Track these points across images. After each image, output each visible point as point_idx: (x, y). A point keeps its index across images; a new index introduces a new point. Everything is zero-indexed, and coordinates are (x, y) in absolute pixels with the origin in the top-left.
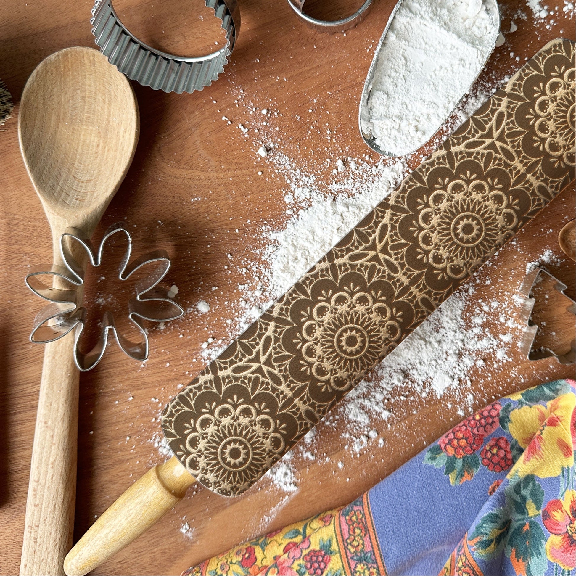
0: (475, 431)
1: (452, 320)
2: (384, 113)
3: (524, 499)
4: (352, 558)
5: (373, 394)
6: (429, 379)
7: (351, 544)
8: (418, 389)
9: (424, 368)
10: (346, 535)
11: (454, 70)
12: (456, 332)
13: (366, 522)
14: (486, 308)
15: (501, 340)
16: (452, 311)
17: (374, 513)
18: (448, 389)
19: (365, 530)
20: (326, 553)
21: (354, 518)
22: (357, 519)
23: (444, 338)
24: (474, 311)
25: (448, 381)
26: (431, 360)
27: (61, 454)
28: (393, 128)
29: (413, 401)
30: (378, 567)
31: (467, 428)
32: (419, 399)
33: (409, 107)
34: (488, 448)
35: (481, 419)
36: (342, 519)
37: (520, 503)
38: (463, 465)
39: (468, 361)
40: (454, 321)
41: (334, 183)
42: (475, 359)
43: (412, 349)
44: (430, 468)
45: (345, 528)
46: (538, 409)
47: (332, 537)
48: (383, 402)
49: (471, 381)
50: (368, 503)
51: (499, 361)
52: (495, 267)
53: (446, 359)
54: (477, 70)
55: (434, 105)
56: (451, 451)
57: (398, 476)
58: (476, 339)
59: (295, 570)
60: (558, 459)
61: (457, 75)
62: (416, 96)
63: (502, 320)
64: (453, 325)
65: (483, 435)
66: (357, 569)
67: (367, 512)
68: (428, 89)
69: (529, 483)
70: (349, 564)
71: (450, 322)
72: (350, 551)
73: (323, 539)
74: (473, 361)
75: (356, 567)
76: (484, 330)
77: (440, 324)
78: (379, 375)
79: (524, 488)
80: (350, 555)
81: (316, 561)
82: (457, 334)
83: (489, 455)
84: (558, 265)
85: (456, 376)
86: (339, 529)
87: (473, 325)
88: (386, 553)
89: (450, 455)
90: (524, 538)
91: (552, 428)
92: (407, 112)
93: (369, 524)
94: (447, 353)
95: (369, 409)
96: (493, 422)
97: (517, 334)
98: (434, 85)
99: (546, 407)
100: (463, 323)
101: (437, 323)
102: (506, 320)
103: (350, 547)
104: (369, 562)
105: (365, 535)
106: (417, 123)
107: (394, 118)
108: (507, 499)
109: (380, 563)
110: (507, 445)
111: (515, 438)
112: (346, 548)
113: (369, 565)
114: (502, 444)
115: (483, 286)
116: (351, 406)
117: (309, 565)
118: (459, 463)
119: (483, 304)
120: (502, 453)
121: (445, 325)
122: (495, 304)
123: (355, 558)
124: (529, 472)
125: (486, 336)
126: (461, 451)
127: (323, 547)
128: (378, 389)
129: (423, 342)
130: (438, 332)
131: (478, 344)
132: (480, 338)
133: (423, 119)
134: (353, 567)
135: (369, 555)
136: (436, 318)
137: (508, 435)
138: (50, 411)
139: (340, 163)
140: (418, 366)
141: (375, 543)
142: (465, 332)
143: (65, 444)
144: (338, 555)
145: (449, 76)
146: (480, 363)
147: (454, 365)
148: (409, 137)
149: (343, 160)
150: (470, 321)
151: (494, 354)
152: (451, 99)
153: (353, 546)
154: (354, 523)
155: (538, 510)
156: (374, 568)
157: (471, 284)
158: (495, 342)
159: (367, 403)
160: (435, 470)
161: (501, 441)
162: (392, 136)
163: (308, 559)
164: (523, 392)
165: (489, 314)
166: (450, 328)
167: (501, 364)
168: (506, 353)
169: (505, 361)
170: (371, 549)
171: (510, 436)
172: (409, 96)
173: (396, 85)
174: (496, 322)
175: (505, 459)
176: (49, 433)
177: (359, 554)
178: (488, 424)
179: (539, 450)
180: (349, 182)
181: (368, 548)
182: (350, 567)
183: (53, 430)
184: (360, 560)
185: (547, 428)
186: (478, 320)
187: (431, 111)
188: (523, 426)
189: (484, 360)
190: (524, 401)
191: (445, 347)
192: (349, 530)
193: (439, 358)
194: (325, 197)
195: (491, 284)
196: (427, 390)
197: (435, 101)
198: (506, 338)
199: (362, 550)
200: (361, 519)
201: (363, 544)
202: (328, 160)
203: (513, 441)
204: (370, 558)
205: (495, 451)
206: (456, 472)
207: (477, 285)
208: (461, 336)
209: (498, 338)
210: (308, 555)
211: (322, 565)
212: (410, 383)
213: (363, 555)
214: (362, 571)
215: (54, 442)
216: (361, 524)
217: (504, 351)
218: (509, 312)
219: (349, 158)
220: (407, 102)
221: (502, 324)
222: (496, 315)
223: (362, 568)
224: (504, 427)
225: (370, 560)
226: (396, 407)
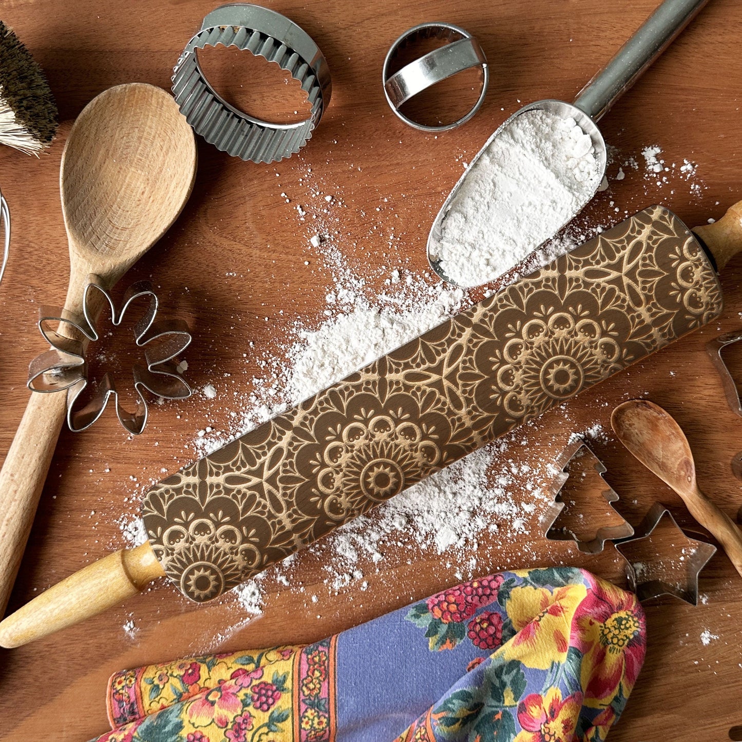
0: (469, 598)
1: (474, 473)
2: (457, 237)
3: (503, 685)
4: (304, 701)
5: (369, 531)
6: (434, 531)
7: (306, 686)
8: (419, 539)
9: (430, 518)
10: (304, 675)
11: (543, 211)
12: (475, 488)
13: (328, 666)
14: (515, 471)
15: (522, 509)
16: (477, 464)
17: (339, 658)
18: (452, 546)
19: (327, 675)
20: (277, 689)
21: (317, 659)
22: (320, 660)
23: (461, 491)
24: (501, 470)
25: (453, 539)
26: (441, 512)
27: (19, 512)
28: (463, 255)
29: (410, 550)
30: (329, 716)
31: (461, 594)
32: (418, 550)
33: (486, 237)
34: (478, 621)
35: (479, 587)
36: (304, 656)
37: (498, 689)
38: (447, 632)
39: (480, 523)
40: (477, 476)
41: (384, 293)
42: (488, 522)
43: (423, 494)
44: (412, 625)
45: (305, 667)
46: (543, 593)
47: (288, 673)
48: (378, 542)
49: (479, 545)
50: (335, 646)
51: (515, 530)
52: (536, 428)
53: (457, 514)
54: (567, 217)
55: (512, 242)
56: (438, 613)
57: (374, 625)
58: (496, 501)
59: (239, 699)
60: (550, 652)
61: (546, 216)
62: (495, 227)
63: (529, 487)
64: (474, 480)
65: (476, 605)
66: (306, 714)
67: (332, 656)
68: (510, 224)
69: (513, 670)
70: (299, 706)
71: (472, 475)
72: (304, 692)
73: (277, 673)
74: (486, 524)
75: (306, 711)
76: (506, 493)
77: (460, 474)
78: (380, 513)
79: (506, 673)
80: (302, 697)
81: (264, 695)
82: (476, 491)
83: (478, 628)
84: (605, 443)
85: (464, 535)
86: (297, 666)
87: (495, 485)
88: (342, 705)
89: (436, 617)
90: (493, 728)
91: (553, 617)
92: (482, 242)
93: (331, 669)
94: (460, 507)
95: (361, 547)
96: (491, 594)
97: (542, 507)
98: (518, 220)
99: (552, 593)
100: (485, 480)
101: (458, 473)
102: (533, 489)
103: (304, 688)
104: (321, 710)
105: (324, 680)
106: (489, 257)
107: (466, 245)
108: (485, 680)
109: (332, 714)
110: (499, 623)
111: (510, 617)
112: (300, 689)
113: (321, 713)
114: (495, 620)
115: (517, 446)
116: (342, 539)
117: (256, 697)
118: (443, 629)
119: (512, 464)
120: (492, 630)
121: (466, 477)
122: (525, 468)
123: (307, 702)
124: (515, 657)
125: (507, 500)
126: (449, 617)
127: (275, 682)
128: (375, 528)
129: (437, 490)
130: (456, 482)
131: (496, 507)
132: (500, 500)
133: (497, 254)
134: (303, 710)
135: (323, 702)
136: (458, 467)
137: (503, 612)
138: (20, 464)
139: (395, 274)
140: (426, 514)
141: (332, 691)
142: (485, 490)
143: (27, 503)
144: (290, 694)
145: (537, 215)
146: (494, 527)
147: (464, 523)
148: (478, 270)
149: (400, 271)
150: (494, 479)
151: (511, 522)
152: (532, 240)
153: (308, 688)
154: (315, 663)
155: (516, 701)
156: (325, 717)
157: (504, 440)
158: (515, 510)
159: (359, 539)
160: (416, 628)
161: (495, 616)
162: (460, 264)
163: (257, 690)
164: (531, 570)
165: (516, 477)
166: (469, 482)
167: (515, 534)
168: (524, 524)
169: (520, 533)
170: (327, 696)
171: (505, 613)
172: (488, 225)
173: (477, 210)
174: (522, 488)
175: (494, 636)
176: (13, 487)
177: (312, 699)
178: (484, 595)
179: (533, 637)
180: (400, 296)
181: (323, 695)
182: (299, 710)
183: (18, 486)
184: (312, 706)
185: (547, 615)
186: (503, 481)
187: (508, 248)
188: (522, 607)
189: (499, 526)
190: (530, 581)
191: (460, 501)
192: (309, 669)
193: (451, 511)
194: (371, 306)
195: (527, 446)
196: (428, 542)
197: (515, 238)
198: (529, 508)
199: (317, 694)
200: (324, 662)
201: (319, 689)
202: (384, 267)
203: (507, 621)
204: (324, 706)
205: (485, 625)
206: (438, 636)
207: (511, 443)
208: (480, 494)
209: (520, 506)
210: (258, 686)
211: (271, 701)
212: (412, 530)
213: (316, 701)
214: (311, 717)
215: (16, 498)
216: (323, 667)
217: (523, 522)
218: (539, 481)
219: (407, 271)
220: (485, 232)
221: (527, 492)
222: (524, 480)
223: (312, 714)
224: (501, 602)
225: (323, 708)
226: (390, 551)
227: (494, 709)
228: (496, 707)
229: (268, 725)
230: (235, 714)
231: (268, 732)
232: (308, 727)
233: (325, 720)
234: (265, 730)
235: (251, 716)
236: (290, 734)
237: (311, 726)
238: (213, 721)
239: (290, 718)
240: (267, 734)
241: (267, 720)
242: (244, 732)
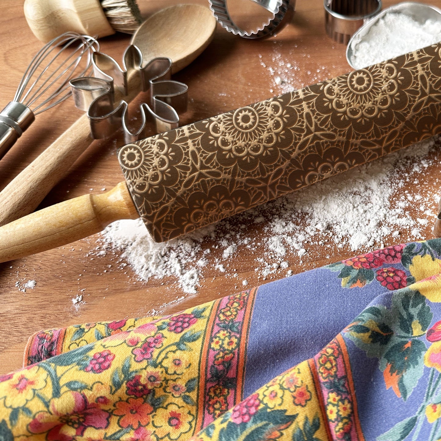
0: (377, 255)
1: (380, 198)
3: (411, 318)
4: (218, 325)
5: (297, 235)
6: (348, 236)
7: (223, 314)
8: (336, 241)
9: (346, 226)
10: (223, 306)
12: (381, 207)
13: (247, 299)
14: (410, 198)
15: (418, 223)
16: (382, 193)
17: (258, 294)
18: (363, 246)
20: (195, 317)
21: (238, 296)
22: (241, 296)
23: (370, 210)
24: (400, 198)
25: (364, 240)
26: (354, 222)
29: (329, 248)
30: (241, 337)
32: (335, 248)
34: (385, 271)
37: (406, 321)
38: (358, 275)
39: (385, 231)
42: (392, 230)
44: (327, 270)
45: (225, 302)
48: (303, 242)
51: (413, 237)
53: (367, 224)
56: (350, 263)
58: (397, 217)
59: (156, 326)
63: (422, 209)
64: (380, 202)
65: (383, 261)
66: (218, 335)
67: (252, 293)
69: (418, 304)
70: (213, 328)
71: (378, 200)
72: (219, 318)
74: (390, 232)
75: (219, 332)
76: (405, 212)
77: (369, 200)
78: (307, 222)
79: (412, 306)
80: (217, 321)
81: (181, 321)
83: (385, 275)
85: (373, 238)
87: (396, 207)
88: (254, 327)
89: (348, 265)
90: (404, 355)
93: (250, 301)
94: (369, 220)
95: (289, 245)
96: (396, 256)
97: (433, 221)
100: (388, 204)
101: (367, 199)
102: (425, 210)
103: (221, 315)
104: (233, 331)
105: (241, 309)
108: (393, 305)
109: (244, 334)
110: (404, 276)
111: (413, 275)
112: (217, 316)
113: (233, 334)
114: (400, 274)
115: (411, 184)
116: (274, 239)
117: (173, 323)
118: (354, 273)
119: (408, 195)
120: (398, 279)
121: (373, 201)
122: (418, 197)
123: (221, 325)
125: (406, 217)
126: (359, 265)
127: (194, 312)
128: (302, 232)
130: (366, 204)
131: (397, 220)
132: (400, 217)
134: (215, 331)
135: (237, 325)
136: (367, 195)
137: (407, 271)
140: (342, 224)
141: (247, 317)
142: (389, 210)
144: (206, 320)
146: (396, 234)
147: (373, 230)
150: (395, 204)
151: (410, 231)
153: (225, 315)
154: (235, 299)
155: (424, 331)
156: (236, 338)
157: (401, 181)
158: (412, 223)
159: (289, 240)
161: (400, 272)
163: (175, 319)
165: (412, 202)
166: (376, 204)
167: (414, 239)
168: (420, 232)
169: (418, 238)
170: (241, 320)
171: (409, 272)
174: (417, 209)
175: (399, 283)
177: (227, 323)
178: (390, 255)
179: (434, 279)
181: (238, 319)
182: (212, 332)
184: (225, 328)
186: (401, 205)
189: (400, 233)
190: (428, 246)
191: (369, 216)
192: (229, 303)
193: (362, 222)
195: (418, 184)
196: (344, 243)
198: (423, 222)
199: (232, 319)
200: (244, 297)
201: (236, 315)
203: (411, 277)
204: (237, 328)
205: (392, 275)
206: (350, 277)
207: (406, 182)
209: (416, 221)
210: (176, 317)
211: (186, 325)
212: (331, 234)
213: (230, 324)
214: (222, 337)
216: (242, 300)
217: (418, 231)
218: (429, 205)
221: (421, 212)
222: (418, 205)
223: (224, 335)
224: (405, 265)
225: (235, 330)
226: (313, 249)
227: (403, 340)
228: (405, 337)
229: (178, 344)
230: (148, 336)
231: (177, 350)
232: (217, 347)
233: (235, 340)
234: (174, 348)
235: (163, 337)
236: (198, 354)
237: (221, 346)
238: (125, 342)
239: (201, 339)
240: (174, 352)
241: (177, 340)
242: (151, 349)
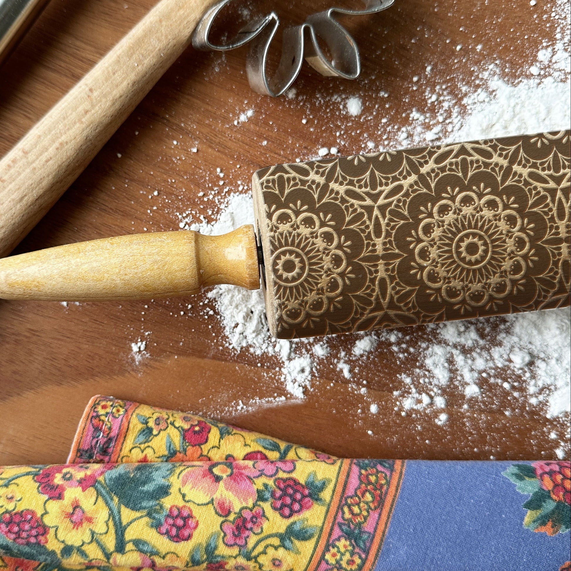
4: (340, 525)
5: (475, 354)
7: (349, 507)
8: (531, 389)
10: (350, 491)
13: (386, 493)
17: (403, 490)
19: (380, 501)
20: (310, 495)
21: (373, 479)
22: (377, 481)
27: (80, 139)
29: (514, 398)
30: (366, 558)
32: (524, 401)
36: (355, 469)
38: (553, 512)
44: (510, 485)
45: (354, 482)
47: (330, 481)
48: (480, 372)
50: (401, 473)
56: (548, 484)
57: (459, 467)
59: (255, 487)
66: (337, 543)
67: (394, 482)
70: (332, 529)
72: (343, 513)
73: (315, 474)
75: (339, 539)
78: (498, 337)
80: (339, 519)
81: (291, 496)
86: (344, 477)
88: (388, 550)
89: (545, 488)
93: (389, 499)
95: (457, 370)
103: (346, 509)
104: (358, 546)
105: (376, 508)
109: (371, 557)
112: (340, 508)
113: (357, 550)
116: (438, 350)
117: (279, 493)
118: (549, 506)
123: (344, 528)
126: (561, 493)
127: (310, 485)
128: (485, 354)
134: (335, 536)
135: (365, 536)
138: (107, 80)
140: (553, 362)
141: (381, 527)
144: (324, 509)
153: (351, 511)
154: (370, 483)
156: (360, 557)
159: (459, 359)
160: (515, 491)
163: (282, 486)
170: (372, 530)
176: (86, 105)
177: (352, 526)
181: (368, 527)
182: (330, 535)
183: (93, 106)
184: (349, 535)
192: (359, 488)
196: (541, 398)
199: (360, 524)
200: (382, 486)
201: (365, 518)
204: (364, 542)
206: (538, 513)
210: (285, 480)
211: (296, 506)
212: (528, 375)
213: (356, 531)
214: (342, 550)
215: (84, 120)
216: (378, 492)
223: (345, 546)
225: (362, 544)
226: (490, 391)
229: (282, 537)
230: (244, 505)
231: (280, 546)
232: (332, 561)
233: (358, 561)
234: (276, 541)
235: (264, 515)
236: (305, 561)
237: (337, 562)
238: (212, 502)
239: (313, 541)
240: (276, 548)
241: (282, 530)
242: (247, 533)
